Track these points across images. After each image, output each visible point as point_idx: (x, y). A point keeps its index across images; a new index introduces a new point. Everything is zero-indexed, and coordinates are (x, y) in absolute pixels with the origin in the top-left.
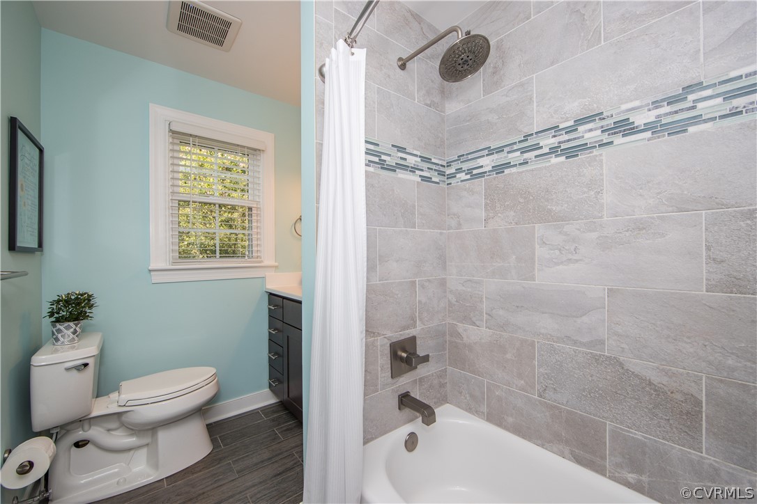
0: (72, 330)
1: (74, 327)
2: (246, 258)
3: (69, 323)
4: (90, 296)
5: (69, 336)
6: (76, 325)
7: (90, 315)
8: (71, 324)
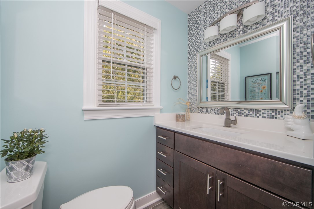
0: (24, 167)
1: (26, 163)
2: (145, 102)
3: (21, 161)
4: (42, 132)
5: (22, 173)
6: (28, 162)
7: (43, 149)
8: (24, 161)
